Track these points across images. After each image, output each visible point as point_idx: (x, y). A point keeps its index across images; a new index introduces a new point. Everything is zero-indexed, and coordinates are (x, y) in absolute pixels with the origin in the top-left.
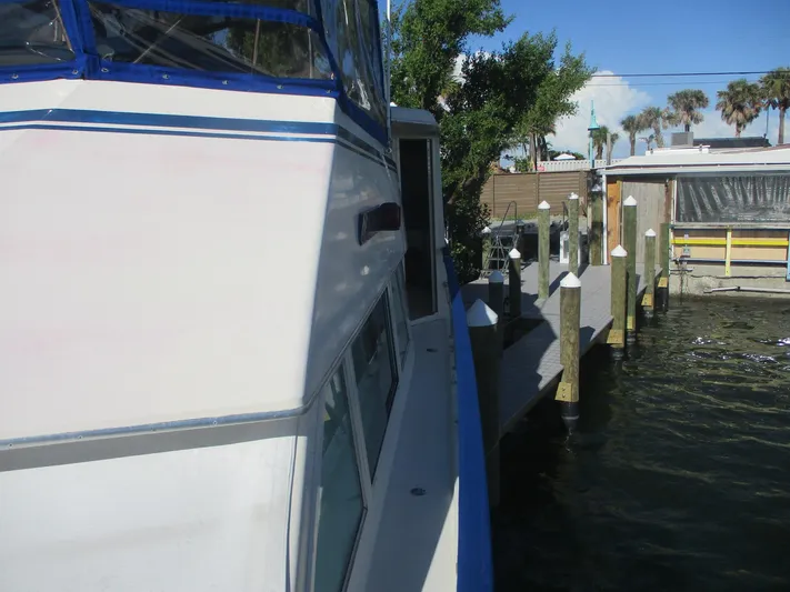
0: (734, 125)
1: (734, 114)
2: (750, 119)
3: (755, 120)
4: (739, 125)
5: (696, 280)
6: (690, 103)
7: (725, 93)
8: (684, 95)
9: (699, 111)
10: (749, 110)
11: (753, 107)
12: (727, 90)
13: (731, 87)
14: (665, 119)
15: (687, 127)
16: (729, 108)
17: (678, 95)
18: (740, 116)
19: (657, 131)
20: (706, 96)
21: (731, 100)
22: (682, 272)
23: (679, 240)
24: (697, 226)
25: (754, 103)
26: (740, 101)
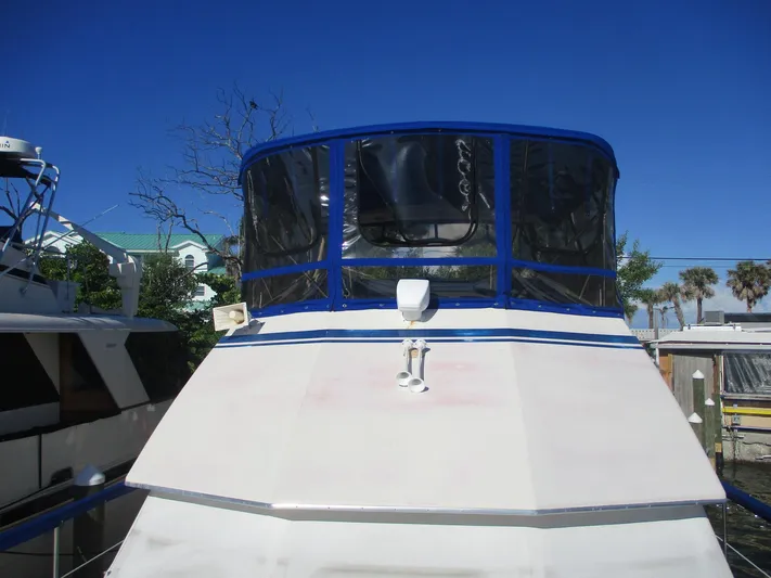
0: (745, 300)
1: (745, 291)
2: (760, 296)
3: (764, 297)
4: (750, 301)
5: (747, 447)
6: (700, 280)
7: (736, 272)
8: (696, 272)
9: (710, 287)
10: (757, 288)
11: (761, 285)
12: (735, 269)
13: (740, 267)
14: (683, 294)
15: (700, 301)
16: (740, 286)
17: (688, 271)
18: (750, 293)
19: (677, 305)
20: (715, 273)
21: (740, 277)
22: (735, 439)
23: (729, 409)
24: (746, 397)
25: (763, 282)
26: (748, 278)
